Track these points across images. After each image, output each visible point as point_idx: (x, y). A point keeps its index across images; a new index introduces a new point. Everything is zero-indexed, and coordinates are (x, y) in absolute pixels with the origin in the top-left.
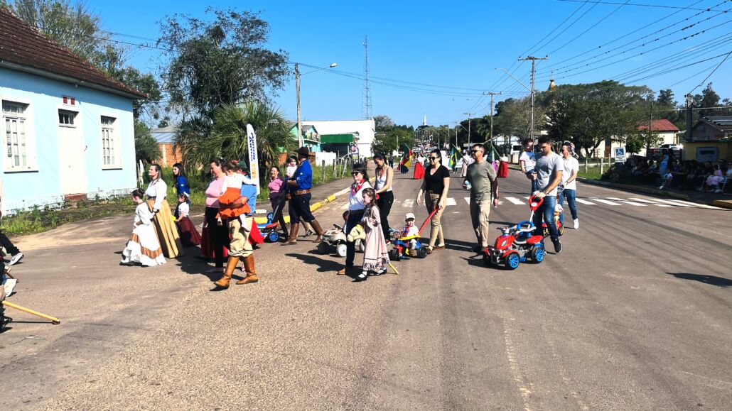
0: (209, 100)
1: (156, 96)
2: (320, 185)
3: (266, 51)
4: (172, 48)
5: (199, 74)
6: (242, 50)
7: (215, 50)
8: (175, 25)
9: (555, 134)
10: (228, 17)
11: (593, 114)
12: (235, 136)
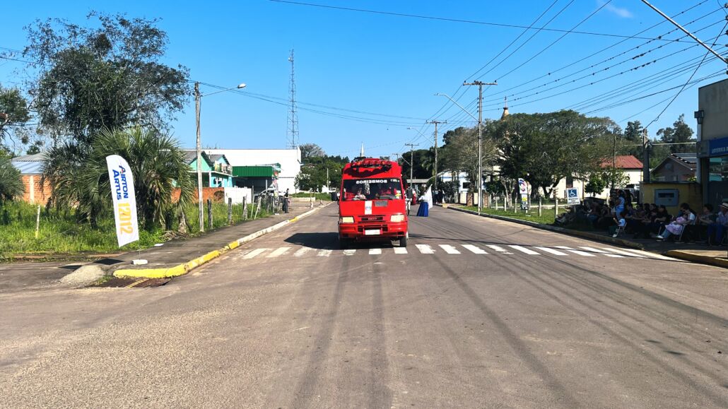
0: (88, 123)
1: (22, 116)
2: (224, 228)
3: (161, 67)
4: (43, 58)
5: (76, 92)
6: (133, 64)
7: (98, 64)
8: (48, 32)
9: (510, 170)
10: (116, 25)
11: (552, 148)
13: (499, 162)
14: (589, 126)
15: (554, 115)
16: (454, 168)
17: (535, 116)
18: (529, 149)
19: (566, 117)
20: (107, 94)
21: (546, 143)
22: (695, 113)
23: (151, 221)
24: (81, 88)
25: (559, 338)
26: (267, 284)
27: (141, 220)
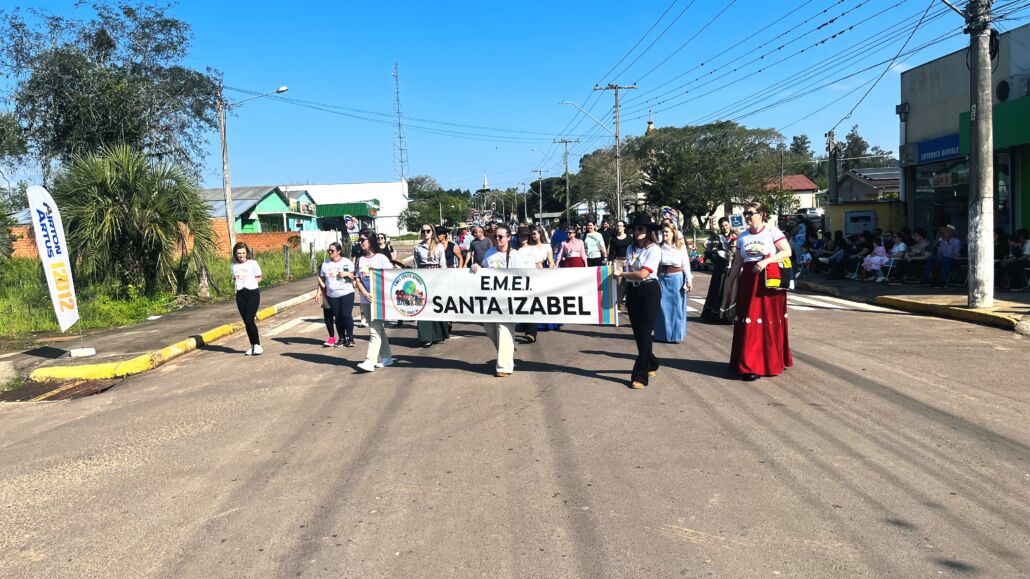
3: (184, 71)
8: (18, 27)
9: (656, 197)
10: (117, 15)
11: (706, 168)
12: (89, 210)
13: (644, 188)
14: (751, 139)
15: (709, 128)
16: (590, 197)
17: (686, 129)
18: (679, 171)
19: (723, 128)
20: (107, 110)
21: (700, 162)
22: (897, 107)
23: (155, 283)
24: (70, 102)
25: (743, 528)
26: (258, 387)
27: (139, 282)
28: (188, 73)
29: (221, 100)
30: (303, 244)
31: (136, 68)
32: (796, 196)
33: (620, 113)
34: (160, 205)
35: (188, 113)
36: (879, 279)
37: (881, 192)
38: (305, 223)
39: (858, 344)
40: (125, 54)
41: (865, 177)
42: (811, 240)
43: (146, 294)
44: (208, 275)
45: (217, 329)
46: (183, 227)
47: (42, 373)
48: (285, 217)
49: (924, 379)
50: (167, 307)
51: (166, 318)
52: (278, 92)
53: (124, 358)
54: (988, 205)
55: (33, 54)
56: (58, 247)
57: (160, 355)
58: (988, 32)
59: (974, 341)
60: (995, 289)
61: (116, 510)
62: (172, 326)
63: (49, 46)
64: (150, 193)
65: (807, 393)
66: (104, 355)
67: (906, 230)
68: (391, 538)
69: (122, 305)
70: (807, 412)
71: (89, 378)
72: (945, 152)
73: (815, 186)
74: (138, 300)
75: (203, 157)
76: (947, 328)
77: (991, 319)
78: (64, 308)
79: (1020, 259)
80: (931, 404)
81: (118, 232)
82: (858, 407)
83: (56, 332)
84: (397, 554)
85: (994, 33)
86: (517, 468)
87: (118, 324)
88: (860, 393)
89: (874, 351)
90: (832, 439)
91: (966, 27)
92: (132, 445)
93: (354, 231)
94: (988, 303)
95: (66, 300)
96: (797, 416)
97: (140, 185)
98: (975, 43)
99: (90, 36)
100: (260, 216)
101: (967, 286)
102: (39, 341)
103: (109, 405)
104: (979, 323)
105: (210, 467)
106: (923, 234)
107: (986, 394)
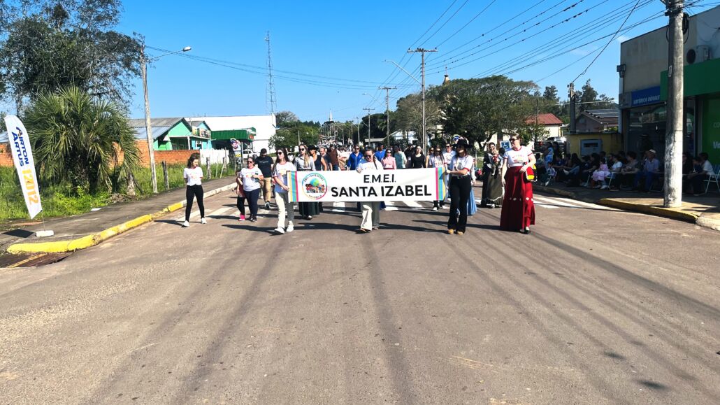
9: (449, 128)
11: (485, 107)
12: (49, 133)
13: (442, 122)
14: (516, 88)
15: (487, 80)
16: (404, 128)
17: (471, 81)
18: (466, 110)
19: (497, 80)
20: (62, 62)
21: (481, 104)
22: (618, 66)
23: (96, 185)
24: (36, 56)
25: (506, 358)
26: (169, 258)
27: (85, 184)
28: (120, 36)
29: (143, 56)
30: (201, 158)
31: (83, 32)
32: (547, 129)
33: (425, 69)
34: (100, 129)
35: (120, 65)
36: (604, 187)
37: (605, 126)
38: (203, 144)
39: (587, 232)
40: (75, 22)
41: (595, 116)
42: (557, 158)
43: (90, 193)
44: (134, 180)
45: (141, 218)
46: (117, 146)
47: (16, 247)
48: (189, 139)
49: (632, 257)
50: (105, 202)
51: (104, 210)
52: (184, 51)
53: (74, 238)
54: (679, 136)
55: (9, 21)
56: (26, 159)
57: (99, 236)
58: (682, 15)
59: (668, 230)
60: (683, 195)
61: (67, 344)
62: (109, 216)
63: (21, 17)
64: (93, 121)
65: (552, 265)
66: (60, 236)
67: (622, 153)
68: (261, 365)
69: (73, 201)
70: (552, 278)
71: (49, 251)
72: (650, 99)
73: (560, 122)
74: (83, 198)
75: (130, 96)
76: (649, 221)
77: (680, 215)
78: (32, 202)
79: (701, 173)
80: (637, 273)
81: (69, 148)
82: (586, 275)
83: (26, 219)
84: (265, 376)
85: (686, 16)
86: (350, 316)
87: (69, 214)
88: (588, 265)
89: (598, 236)
90: (568, 297)
91: (666, 11)
92: (79, 299)
93: (237, 149)
94: (678, 204)
95: (33, 196)
96: (545, 282)
97: (85, 115)
98: (672, 23)
99: (50, 10)
100: (171, 138)
101: (663, 192)
102: (13, 225)
103: (63, 271)
104: (671, 218)
105: (134, 314)
106: (634, 156)
107: (675, 267)
